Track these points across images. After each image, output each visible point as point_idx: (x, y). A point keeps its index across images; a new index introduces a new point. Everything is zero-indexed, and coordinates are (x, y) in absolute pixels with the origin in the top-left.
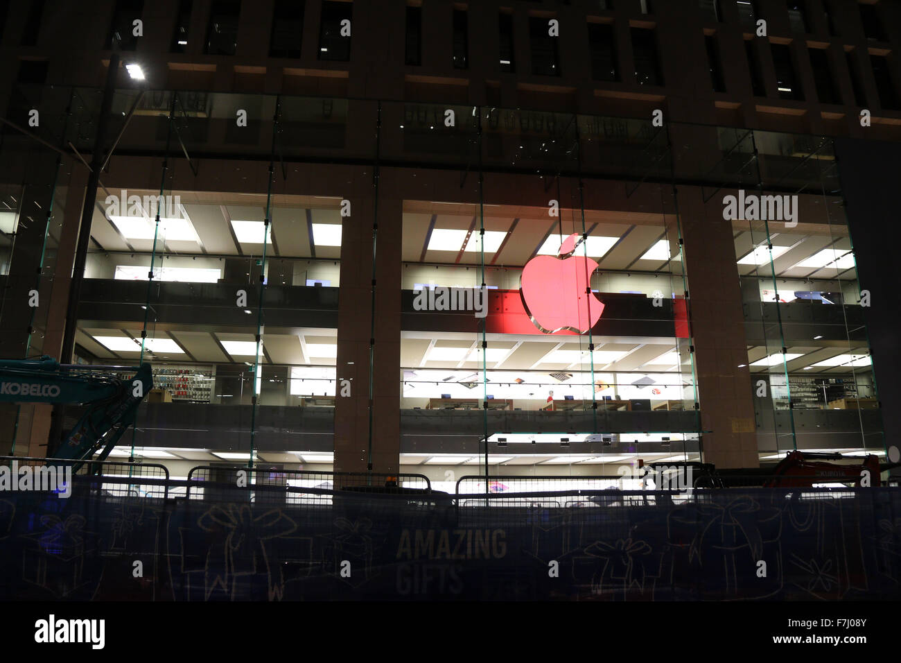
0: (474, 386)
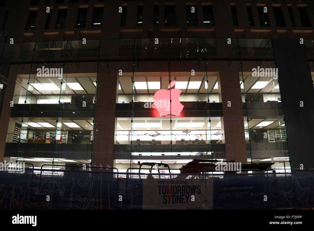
0: (155, 136)
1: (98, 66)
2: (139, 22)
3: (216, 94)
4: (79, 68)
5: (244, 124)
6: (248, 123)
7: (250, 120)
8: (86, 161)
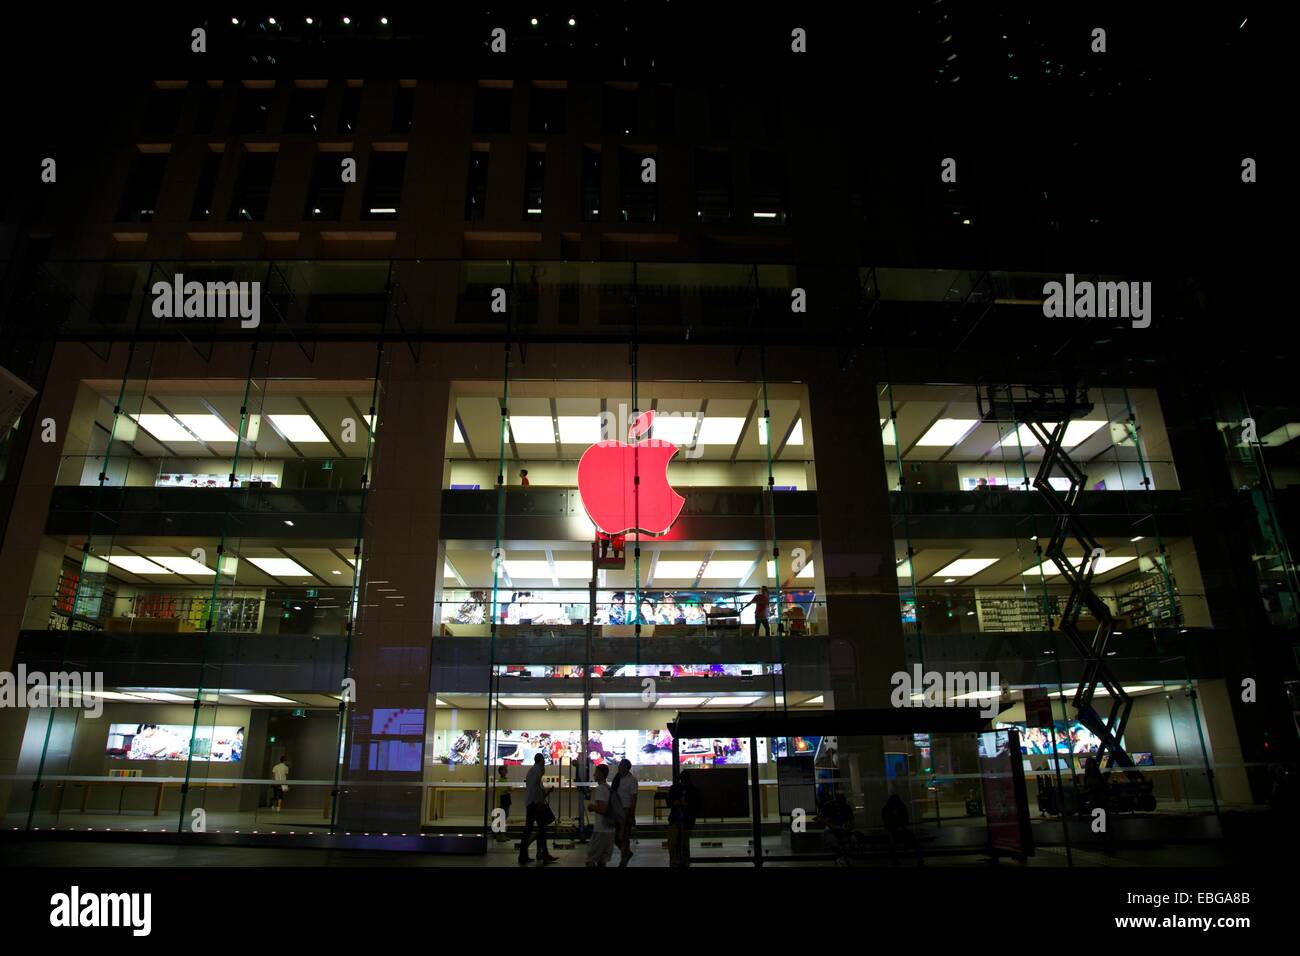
1: (380, 354)
2: (530, 211)
3: (794, 461)
4: (312, 361)
5: (895, 567)
6: (911, 563)
7: (918, 552)
8: (324, 697)
